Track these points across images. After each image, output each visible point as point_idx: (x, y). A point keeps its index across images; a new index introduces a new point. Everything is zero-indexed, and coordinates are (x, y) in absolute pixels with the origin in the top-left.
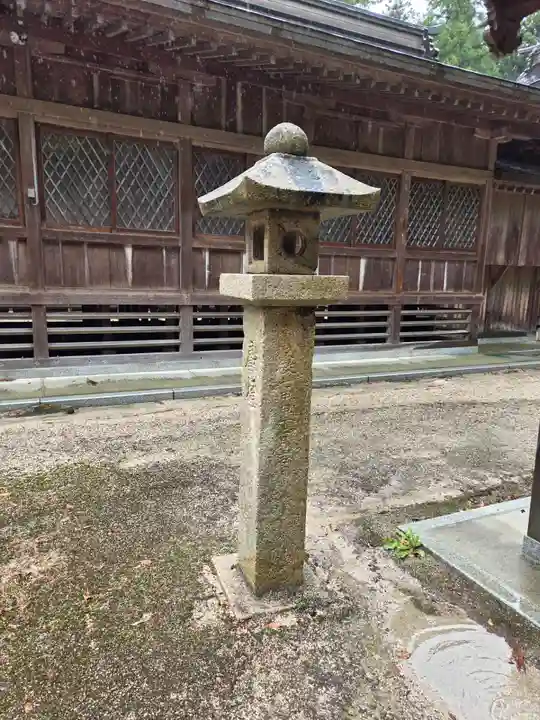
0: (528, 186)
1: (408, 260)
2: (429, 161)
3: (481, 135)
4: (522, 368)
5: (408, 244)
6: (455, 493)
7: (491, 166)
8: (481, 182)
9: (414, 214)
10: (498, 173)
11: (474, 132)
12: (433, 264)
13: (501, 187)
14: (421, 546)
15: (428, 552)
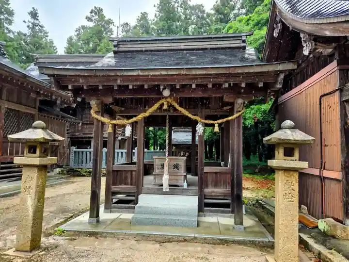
0: (51, 116)
1: (3, 142)
2: (12, 102)
3: (33, 95)
4: (56, 184)
5: (4, 135)
6: (62, 220)
7: (37, 108)
8: (34, 113)
9: (6, 123)
10: (40, 110)
11: (30, 94)
12: (15, 144)
13: (42, 116)
14: (64, 231)
15: (67, 231)
